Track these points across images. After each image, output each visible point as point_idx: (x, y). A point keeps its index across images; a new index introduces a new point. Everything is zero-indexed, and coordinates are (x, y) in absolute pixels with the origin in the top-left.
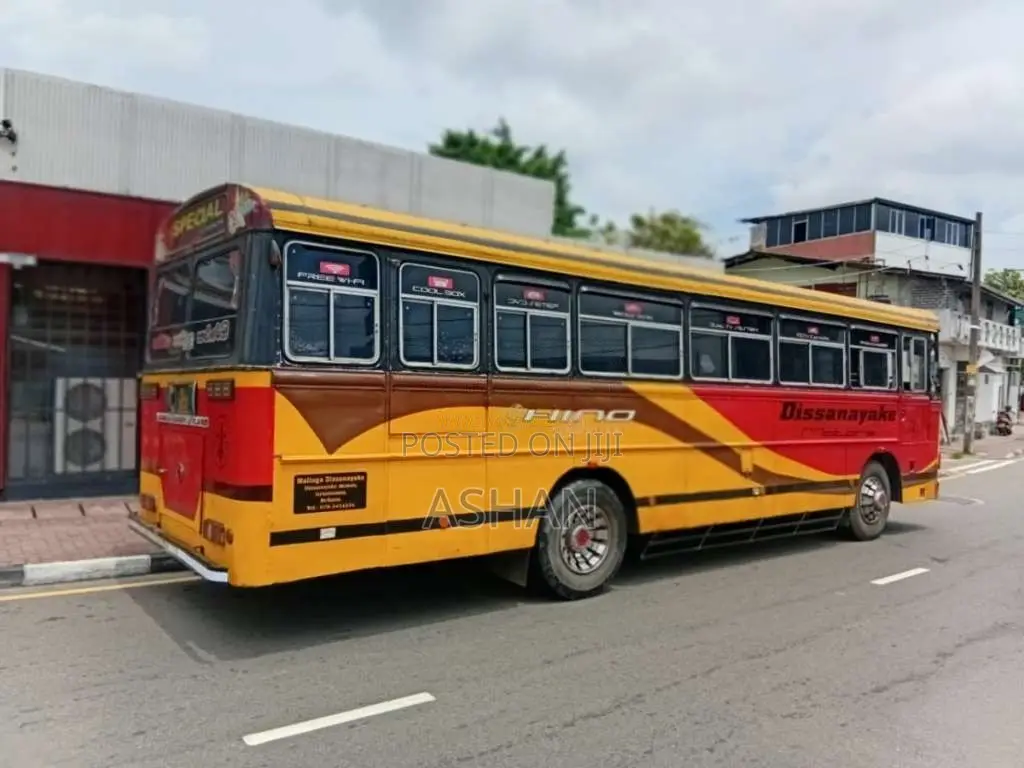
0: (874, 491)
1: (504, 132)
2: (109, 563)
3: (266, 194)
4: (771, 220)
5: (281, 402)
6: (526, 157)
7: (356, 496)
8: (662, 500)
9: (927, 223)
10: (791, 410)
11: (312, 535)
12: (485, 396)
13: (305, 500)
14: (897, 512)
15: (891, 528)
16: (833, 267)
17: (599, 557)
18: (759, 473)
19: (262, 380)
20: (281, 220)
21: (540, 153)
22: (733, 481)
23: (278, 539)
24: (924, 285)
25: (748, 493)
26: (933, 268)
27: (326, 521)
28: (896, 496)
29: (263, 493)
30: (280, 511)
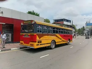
0: (69, 42)
1: (33, 11)
2: (17, 48)
3: (36, 21)
4: (55, 20)
5: (37, 36)
6: (36, 14)
7: (41, 42)
8: (57, 42)
9: (67, 21)
10: (64, 36)
11: (38, 45)
12: (48, 35)
13: (38, 42)
14: (70, 43)
15: (70, 44)
16: (61, 24)
17: (54, 46)
18: (62, 40)
19: (36, 34)
20: (37, 23)
21: (37, 13)
22: (61, 41)
23: (37, 45)
24: (68, 26)
25: (62, 42)
26: (68, 24)
27: (39, 44)
28: (70, 42)
29: (36, 42)
30: (37, 43)
